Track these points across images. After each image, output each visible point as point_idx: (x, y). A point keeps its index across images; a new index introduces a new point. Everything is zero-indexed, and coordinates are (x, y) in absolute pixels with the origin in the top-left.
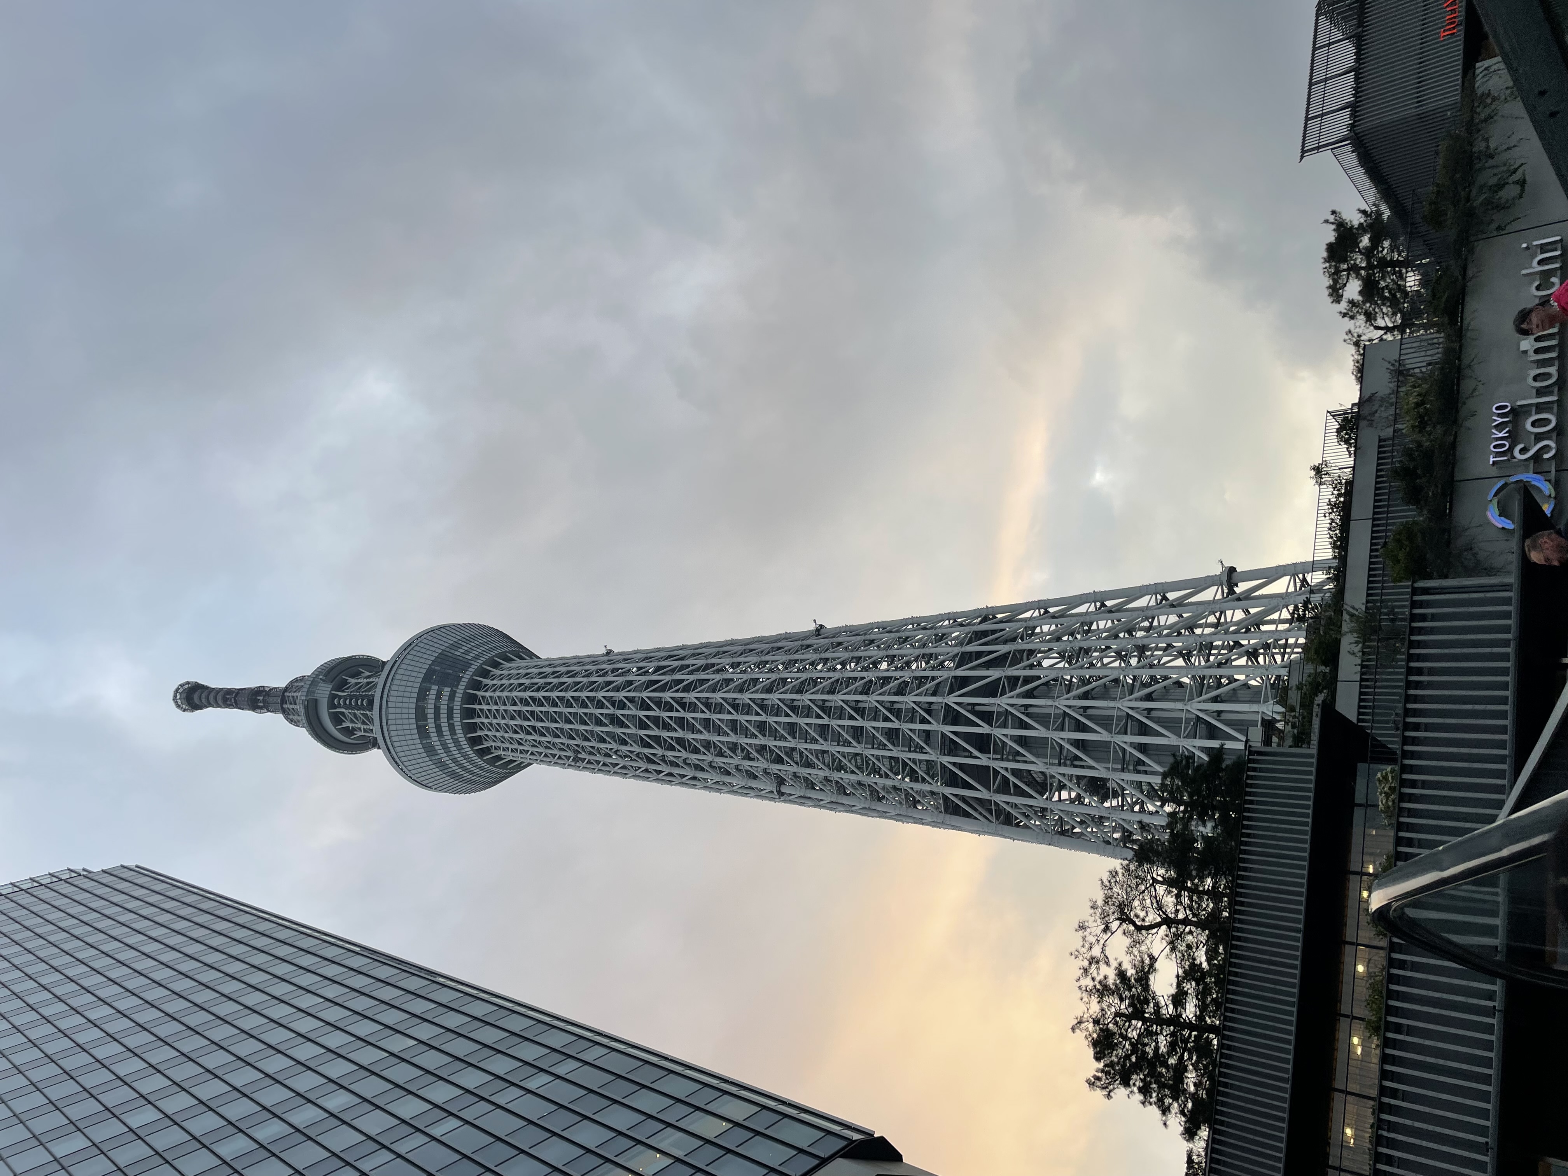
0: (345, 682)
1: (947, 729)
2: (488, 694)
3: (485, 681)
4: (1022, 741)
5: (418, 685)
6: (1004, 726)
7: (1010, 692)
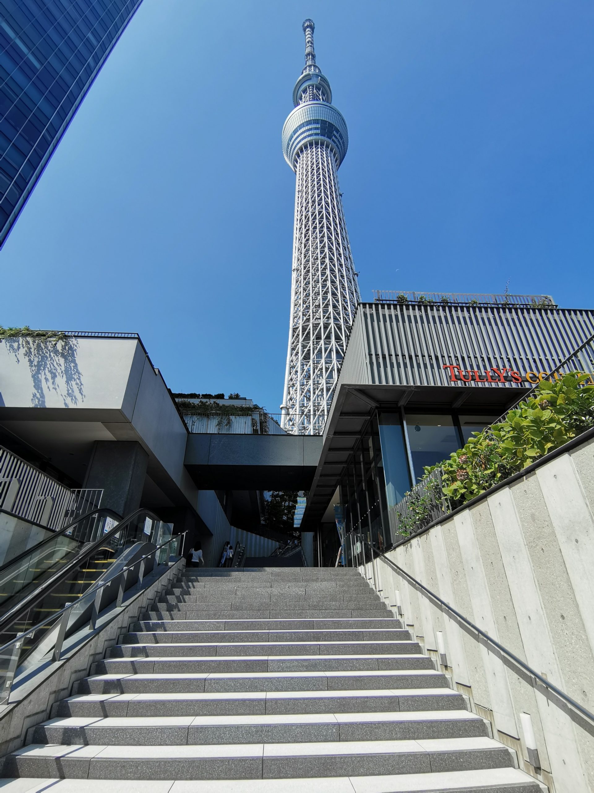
0: (319, 90)
1: (322, 325)
2: (319, 149)
3: (324, 147)
4: (320, 350)
5: (319, 118)
6: (325, 344)
7: (338, 345)
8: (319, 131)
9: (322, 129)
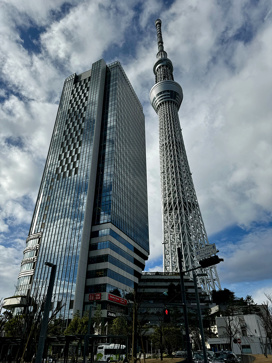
0: (167, 67)
1: (177, 203)
2: (170, 105)
4: (178, 215)
5: (170, 90)
6: (180, 212)
7: (185, 212)
8: (169, 96)
9: (171, 95)
